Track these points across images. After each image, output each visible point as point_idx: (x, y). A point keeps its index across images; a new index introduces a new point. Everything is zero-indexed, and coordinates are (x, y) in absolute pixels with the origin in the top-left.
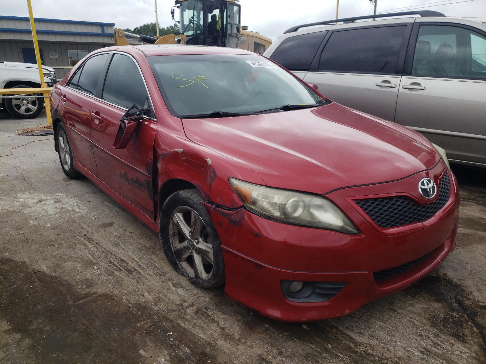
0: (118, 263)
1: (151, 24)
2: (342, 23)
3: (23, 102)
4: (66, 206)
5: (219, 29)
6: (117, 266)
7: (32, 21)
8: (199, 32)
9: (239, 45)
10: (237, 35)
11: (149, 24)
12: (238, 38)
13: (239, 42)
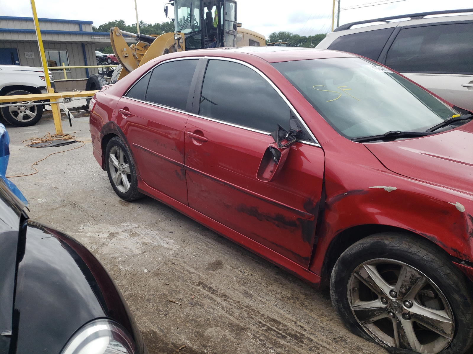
0: (272, 326)
1: (117, 21)
2: (409, 19)
3: (21, 108)
4: (147, 240)
5: (216, 26)
6: (274, 331)
7: (36, 21)
8: (196, 30)
9: (236, 42)
10: (234, 32)
11: (114, 21)
12: (235, 36)
13: (235, 39)
